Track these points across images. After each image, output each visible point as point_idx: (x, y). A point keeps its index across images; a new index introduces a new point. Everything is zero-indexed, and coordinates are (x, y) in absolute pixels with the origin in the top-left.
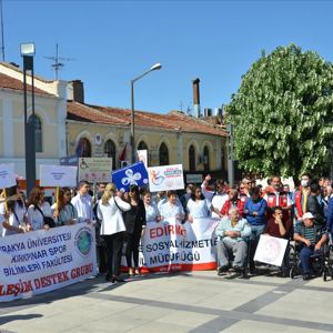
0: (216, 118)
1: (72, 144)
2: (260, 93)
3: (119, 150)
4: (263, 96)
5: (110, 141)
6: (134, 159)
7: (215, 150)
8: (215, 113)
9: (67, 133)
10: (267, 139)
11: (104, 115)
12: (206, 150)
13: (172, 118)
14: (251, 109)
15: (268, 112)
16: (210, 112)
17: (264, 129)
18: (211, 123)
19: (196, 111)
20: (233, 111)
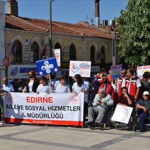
0: (111, 27)
1: (9, 45)
2: (140, 10)
3: (41, 49)
4: (142, 12)
5: (35, 42)
6: (52, 55)
7: (109, 49)
8: (110, 23)
9: (5, 37)
10: (144, 42)
11: (31, 24)
12: (103, 49)
13: (80, 26)
14: (134, 21)
15: (145, 23)
16: (106, 22)
17: (142, 35)
18: (107, 30)
19: (97, 22)
20: (122, 22)
